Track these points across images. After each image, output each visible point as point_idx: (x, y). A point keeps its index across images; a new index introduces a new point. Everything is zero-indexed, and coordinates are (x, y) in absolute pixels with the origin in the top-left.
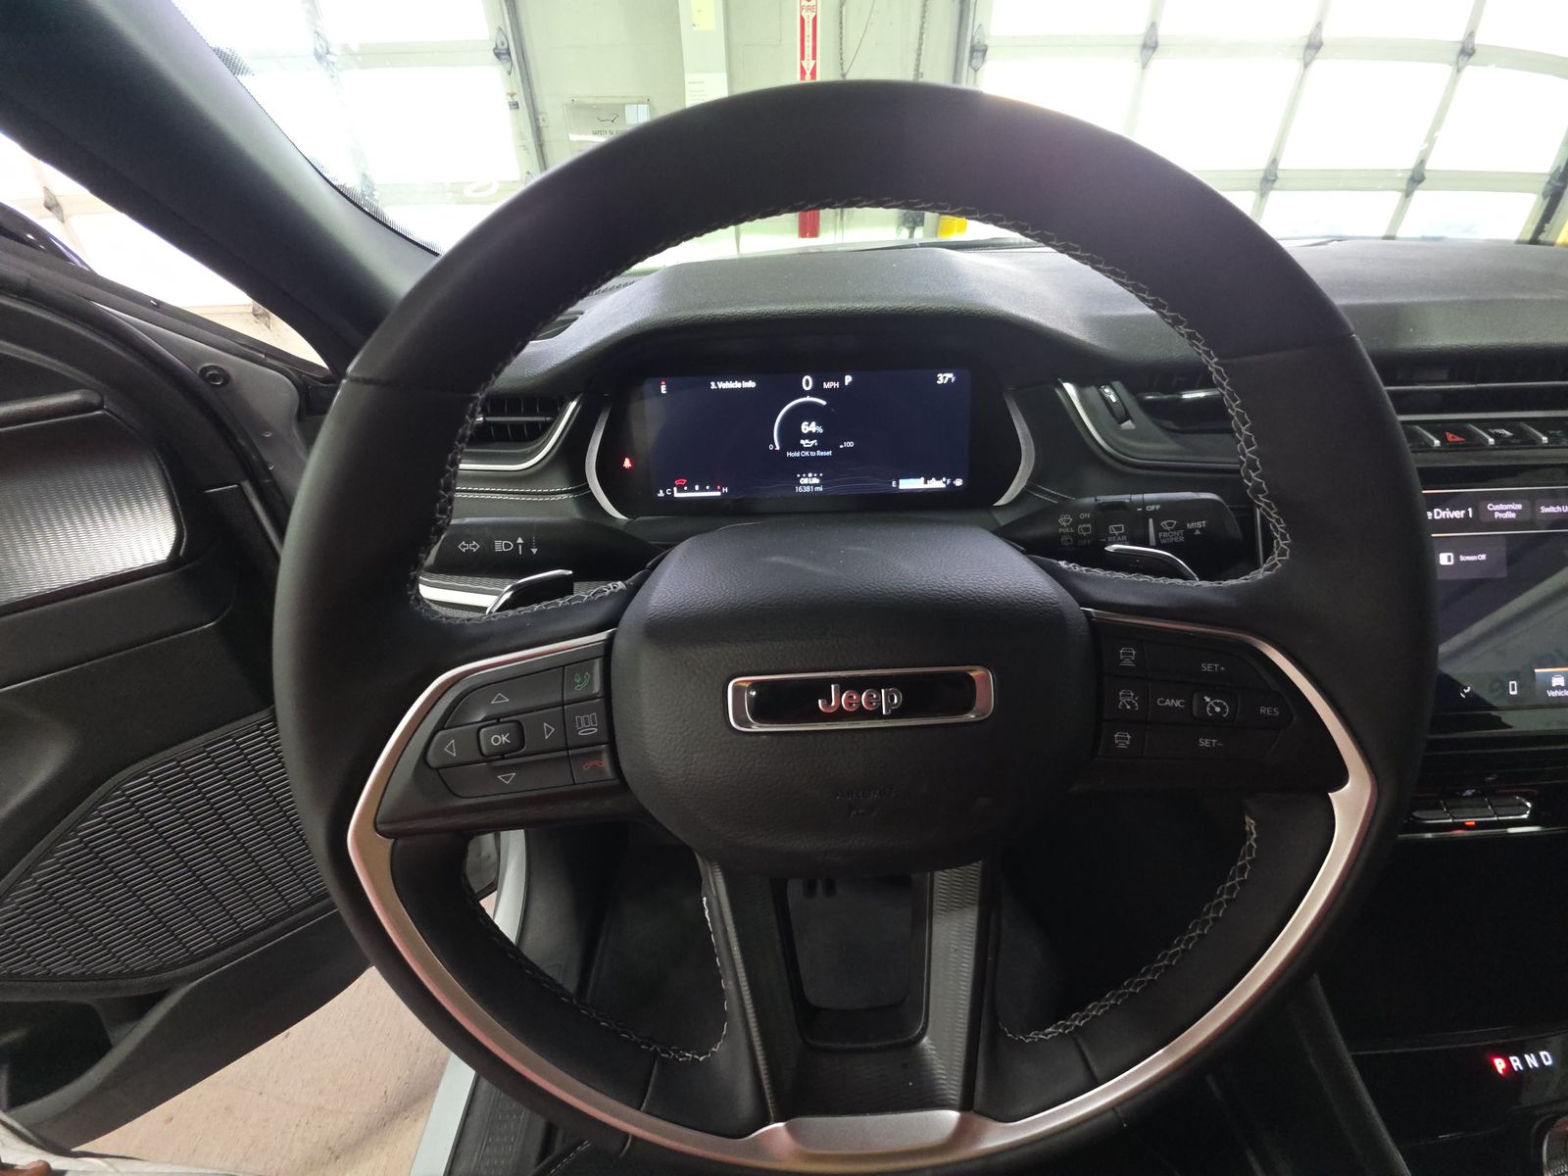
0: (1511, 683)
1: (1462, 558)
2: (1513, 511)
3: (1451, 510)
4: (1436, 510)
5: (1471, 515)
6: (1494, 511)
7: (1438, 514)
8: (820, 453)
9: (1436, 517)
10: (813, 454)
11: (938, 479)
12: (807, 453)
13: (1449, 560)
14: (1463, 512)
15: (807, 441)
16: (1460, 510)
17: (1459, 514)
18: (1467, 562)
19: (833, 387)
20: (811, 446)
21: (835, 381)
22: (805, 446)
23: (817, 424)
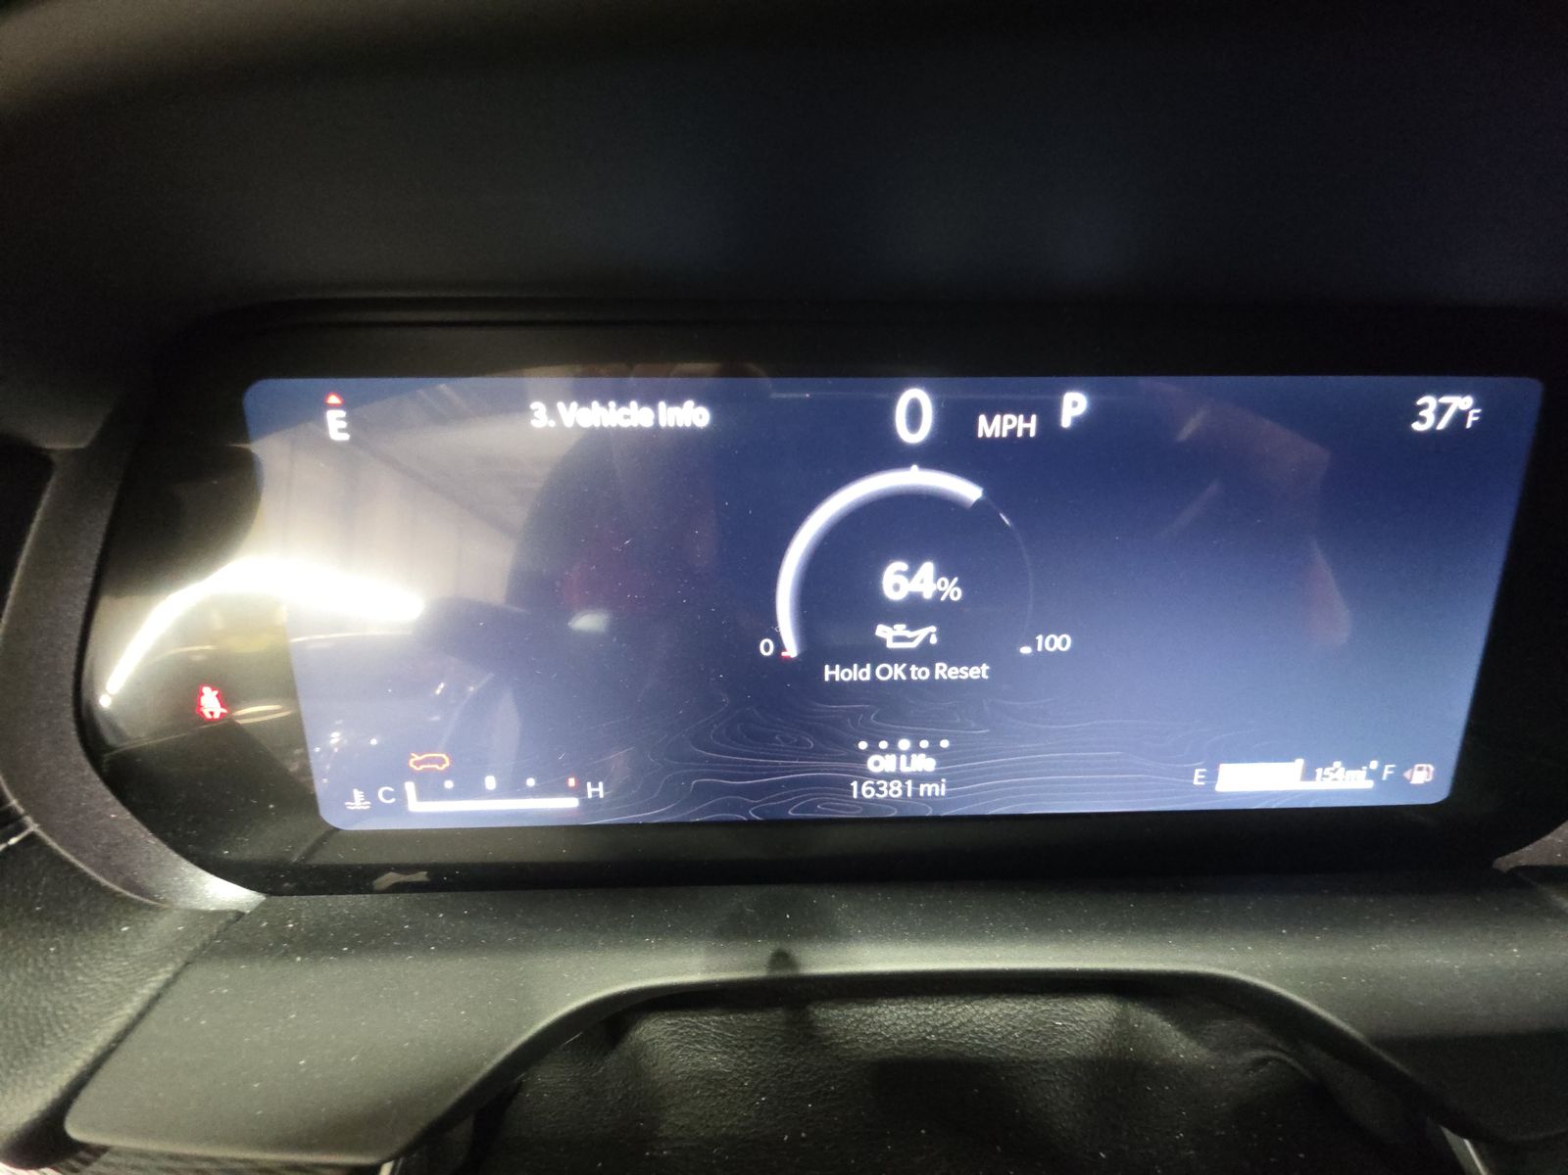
8: (942, 671)
10: (919, 673)
11: (1353, 764)
12: (897, 672)
15: (900, 629)
19: (1013, 432)
20: (913, 645)
21: (1025, 411)
22: (891, 645)
23: (944, 570)
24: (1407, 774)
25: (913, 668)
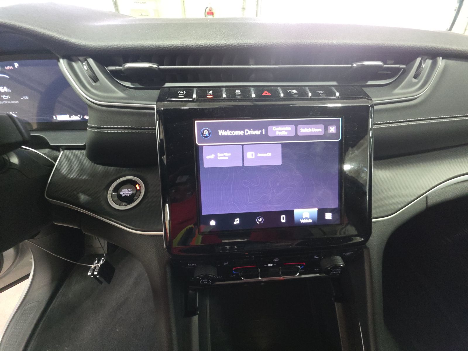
0: (282, 216)
1: (259, 155)
2: (286, 131)
3: (254, 130)
4: (246, 130)
5: (264, 133)
6: (276, 131)
7: (247, 132)
8: (12, 102)
9: (246, 134)
10: (9, 102)
11: (76, 115)
12: (6, 102)
13: (252, 155)
14: (260, 131)
15: (4, 96)
16: (258, 130)
17: (258, 132)
18: (262, 157)
19: (10, 69)
20: (7, 98)
21: (10, 66)
22: (4, 98)
23: (8, 88)
24: (85, 117)
25: (8, 102)
